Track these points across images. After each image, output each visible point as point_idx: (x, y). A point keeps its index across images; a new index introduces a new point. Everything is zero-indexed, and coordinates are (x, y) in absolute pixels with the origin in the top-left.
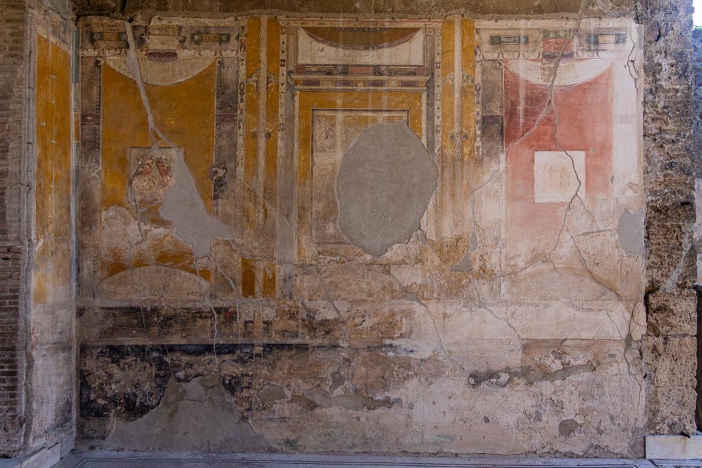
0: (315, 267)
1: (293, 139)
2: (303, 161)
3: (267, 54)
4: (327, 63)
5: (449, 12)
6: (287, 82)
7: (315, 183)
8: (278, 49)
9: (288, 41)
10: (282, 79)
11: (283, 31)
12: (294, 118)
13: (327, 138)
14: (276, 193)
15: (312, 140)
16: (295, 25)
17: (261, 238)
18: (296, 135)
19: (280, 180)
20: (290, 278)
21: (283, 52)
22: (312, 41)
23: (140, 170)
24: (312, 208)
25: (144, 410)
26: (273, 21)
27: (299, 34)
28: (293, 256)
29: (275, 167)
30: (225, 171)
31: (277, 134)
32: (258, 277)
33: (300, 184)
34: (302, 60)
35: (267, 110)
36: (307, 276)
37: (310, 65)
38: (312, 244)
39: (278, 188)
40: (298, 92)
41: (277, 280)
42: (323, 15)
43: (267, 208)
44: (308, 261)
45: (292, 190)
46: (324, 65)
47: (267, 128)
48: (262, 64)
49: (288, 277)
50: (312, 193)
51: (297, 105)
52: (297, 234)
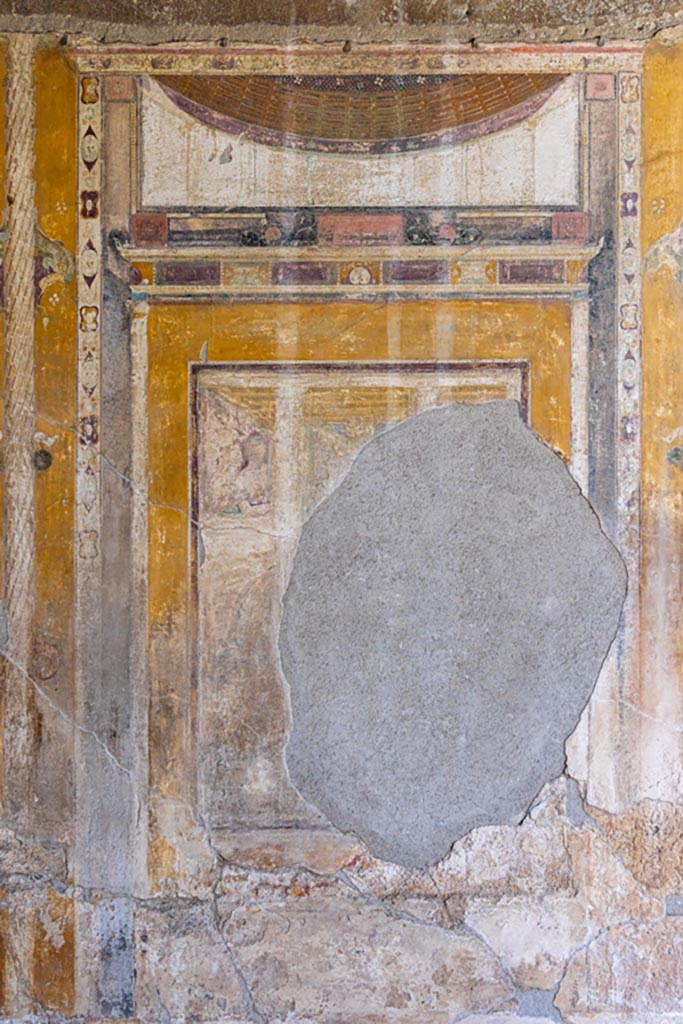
0: (207, 908)
1: (128, 470)
2: (165, 548)
3: (36, 174)
4: (241, 203)
5: (667, 16)
6: (107, 273)
7: (208, 625)
8: (73, 155)
9: (104, 124)
10: (89, 262)
11: (90, 89)
12: (130, 399)
13: (245, 464)
14: (73, 655)
15: (195, 473)
16: (132, 68)
17: (24, 812)
18: (139, 456)
19: (86, 613)
20: (123, 947)
21: (90, 165)
22: (189, 126)
24: (195, 708)
26: (54, 56)
27: (145, 103)
28: (135, 874)
29: (69, 570)
31: (74, 455)
32: (16, 944)
33: (154, 627)
34: (154, 196)
35: (37, 370)
36: (183, 939)
37: (184, 209)
38: (197, 831)
39: (78, 643)
40: (144, 308)
41: (79, 952)
42: (230, 32)
43: (44, 709)
44: (185, 889)
45: (128, 646)
46: (234, 210)
47: (39, 435)
48: (16, 206)
49: (116, 942)
50: (195, 657)
51: (140, 351)
52: (145, 798)
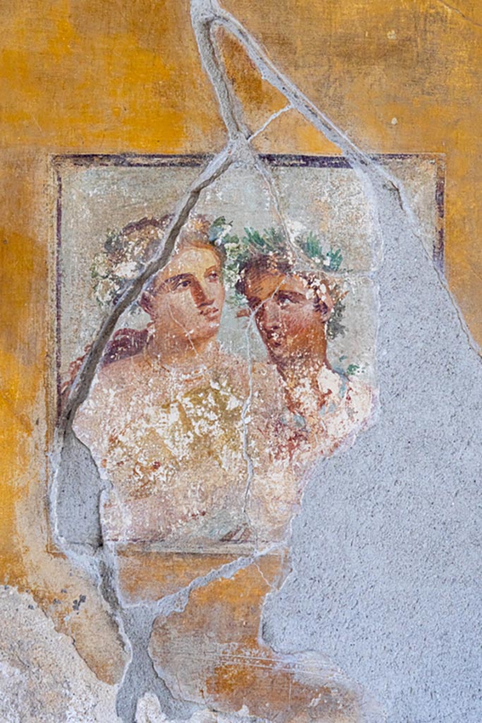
23: (133, 320)
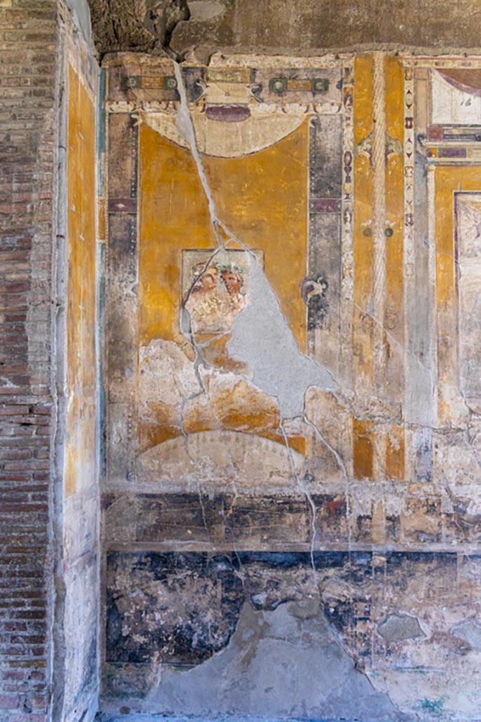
0: (464, 433)
1: (426, 237)
2: (443, 271)
3: (385, 110)
4: (474, 123)
6: (417, 152)
7: (463, 306)
8: (402, 102)
9: (415, 89)
10: (409, 147)
11: (409, 74)
12: (427, 207)
13: (478, 235)
14: (403, 319)
15: (456, 239)
16: (427, 66)
17: (382, 388)
18: (431, 231)
19: (409, 300)
20: (427, 451)
21: (409, 106)
22: (452, 90)
24: (458, 343)
25: (204, 652)
26: (392, 60)
27: (433, 80)
28: (432, 416)
29: (401, 281)
30: (324, 286)
31: (403, 230)
32: (378, 448)
33: (439, 306)
34: (437, 120)
35: (386, 194)
36: (454, 447)
37: (450, 125)
38: (460, 398)
39: (405, 313)
40: (433, 167)
41: (406, 453)
42: (468, 51)
43: (390, 343)
44: (455, 424)
45: (428, 314)
46: (472, 126)
47: (387, 222)
48: (377, 123)
49: (423, 448)
50: (457, 320)
51: (431, 185)
52: (436, 383)
